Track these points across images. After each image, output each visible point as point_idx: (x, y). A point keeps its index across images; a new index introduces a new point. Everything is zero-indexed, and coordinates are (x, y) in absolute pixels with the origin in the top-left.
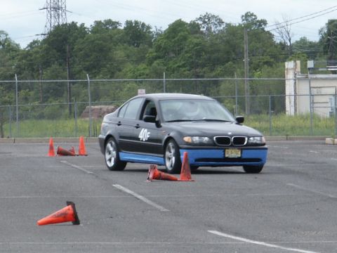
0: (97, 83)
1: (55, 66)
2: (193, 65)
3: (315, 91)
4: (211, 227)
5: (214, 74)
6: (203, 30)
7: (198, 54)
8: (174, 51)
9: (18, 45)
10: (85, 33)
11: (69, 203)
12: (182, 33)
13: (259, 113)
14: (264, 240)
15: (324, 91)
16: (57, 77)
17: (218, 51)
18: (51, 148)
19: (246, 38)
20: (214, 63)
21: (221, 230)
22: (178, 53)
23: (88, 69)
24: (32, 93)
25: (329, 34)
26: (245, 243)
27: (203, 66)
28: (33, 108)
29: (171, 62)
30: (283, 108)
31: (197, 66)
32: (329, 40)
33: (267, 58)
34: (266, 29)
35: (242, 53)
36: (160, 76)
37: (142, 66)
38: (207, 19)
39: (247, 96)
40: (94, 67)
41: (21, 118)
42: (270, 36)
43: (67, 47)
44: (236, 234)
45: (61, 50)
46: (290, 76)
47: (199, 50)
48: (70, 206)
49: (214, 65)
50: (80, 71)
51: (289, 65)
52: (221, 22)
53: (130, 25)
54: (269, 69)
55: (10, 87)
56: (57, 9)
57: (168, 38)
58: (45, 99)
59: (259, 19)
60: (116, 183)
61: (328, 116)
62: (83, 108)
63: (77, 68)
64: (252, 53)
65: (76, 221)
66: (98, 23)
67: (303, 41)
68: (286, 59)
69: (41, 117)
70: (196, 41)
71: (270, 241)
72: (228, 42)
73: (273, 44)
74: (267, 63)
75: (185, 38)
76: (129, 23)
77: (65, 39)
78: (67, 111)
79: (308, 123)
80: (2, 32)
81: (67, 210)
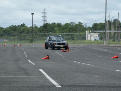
0: (52, 34)
1: (44, 31)
3: (91, 36)
4: (73, 60)
5: (73, 33)
6: (71, 25)
7: (70, 29)
8: (66, 28)
9: (38, 27)
10: (50, 25)
11: (48, 55)
12: (67, 25)
13: (81, 40)
14: (83, 63)
15: (93, 36)
16: (45, 33)
17: (74, 28)
19: (79, 26)
21: (75, 61)
23: (50, 31)
24: (40, 35)
27: (71, 31)
28: (40, 38)
29: (65, 30)
30: (85, 39)
31: (70, 31)
32: (94, 27)
33: (83, 30)
34: (83, 25)
35: (78, 29)
36: (63, 33)
37: (60, 31)
38: (72, 23)
39: (79, 37)
40: (51, 31)
41: (38, 40)
43: (47, 28)
44: (78, 62)
45: (45, 28)
46: (87, 33)
47: (71, 28)
48: (48, 56)
49: (73, 31)
50: (49, 32)
51: (87, 31)
52: (74, 23)
55: (37, 34)
56: (45, 20)
57: (65, 26)
58: (43, 37)
59: (81, 23)
60: (56, 52)
61: (93, 40)
64: (80, 29)
65: (49, 58)
66: (52, 23)
67: (89, 27)
68: (86, 30)
69: (42, 40)
73: (84, 27)
74: (82, 31)
75: (68, 26)
76: (58, 23)
77: (46, 26)
79: (90, 42)
80: (35, 25)
81: (47, 57)
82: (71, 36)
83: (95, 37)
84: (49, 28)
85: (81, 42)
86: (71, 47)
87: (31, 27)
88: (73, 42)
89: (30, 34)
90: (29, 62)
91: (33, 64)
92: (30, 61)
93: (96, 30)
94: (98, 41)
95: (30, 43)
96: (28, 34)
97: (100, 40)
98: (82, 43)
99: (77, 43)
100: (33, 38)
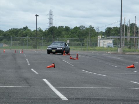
0: (59, 39)
1: (50, 35)
2: (79, 36)
3: (104, 42)
4: (83, 69)
5: (83, 38)
6: (81, 29)
9: (43, 31)
10: (57, 29)
11: (53, 63)
13: (92, 46)
15: (106, 42)
16: (50, 37)
17: (84, 33)
19: (90, 31)
20: (83, 35)
21: (84, 70)
22: (76, 33)
23: (57, 36)
24: (45, 40)
25: (107, 30)
27: (81, 36)
28: (45, 44)
29: (74, 35)
30: (97, 45)
31: (80, 36)
32: (107, 32)
33: (94, 35)
34: (94, 29)
35: (89, 34)
36: (72, 38)
37: (68, 36)
38: (82, 26)
39: (90, 43)
40: (58, 36)
41: (43, 45)
43: (53, 32)
44: (88, 71)
45: (51, 32)
46: (99, 39)
47: (80, 33)
50: (55, 36)
51: (99, 36)
52: (85, 27)
53: (66, 27)
54: (94, 37)
55: (41, 39)
56: (51, 23)
57: (74, 30)
58: (48, 42)
59: (93, 27)
61: (106, 47)
63: (55, 35)
64: (91, 34)
65: (55, 67)
66: (59, 27)
67: (102, 32)
70: (79, 31)
71: (95, 73)
72: (86, 31)
73: (95, 32)
74: (94, 36)
75: (77, 30)
77: (52, 30)
79: (102, 49)
80: (39, 28)
81: (53, 65)
82: (81, 42)
83: (108, 43)
84: (55, 32)
85: (92, 48)
86: (80, 55)
87: (34, 31)
88: (83, 49)
89: (34, 38)
91: (37, 73)
92: (32, 69)
93: (109, 35)
94: (111, 48)
95: (33, 48)
96: (31, 38)
97: (114, 47)
99: (87, 50)
100: (36, 43)
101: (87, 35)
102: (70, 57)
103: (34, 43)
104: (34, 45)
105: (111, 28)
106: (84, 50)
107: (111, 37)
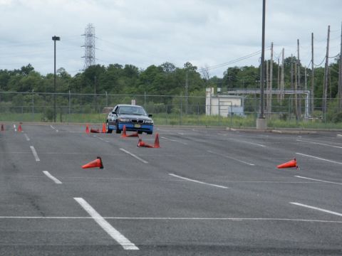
0: (109, 96)
2: (158, 89)
3: (221, 104)
4: (171, 172)
5: (169, 93)
6: (165, 70)
7: (162, 83)
8: (149, 81)
9: (70, 75)
10: (104, 71)
11: (98, 158)
12: (153, 72)
13: (192, 113)
14: (198, 180)
15: (225, 104)
16: (89, 92)
17: (171, 81)
18: (87, 129)
19: (187, 76)
20: (169, 87)
21: (175, 173)
22: (151, 82)
23: (106, 89)
24: (76, 100)
25: (228, 75)
26: (188, 181)
27: (164, 89)
28: (77, 108)
29: (148, 87)
30: (204, 112)
31: (161, 89)
32: (228, 78)
33: (197, 86)
34: (197, 71)
35: (185, 83)
36: (142, 93)
37: (133, 88)
38: (166, 65)
39: (186, 105)
40: (109, 88)
41: (71, 112)
42: (199, 75)
43: (95, 78)
44: (184, 176)
45: (92, 78)
46: (208, 95)
47: (163, 81)
49: (170, 89)
50: (101, 90)
51: (208, 90)
52: (174, 67)
54: (198, 92)
55: (66, 97)
56: (90, 57)
57: (147, 74)
58: (83, 103)
59: (193, 65)
60: (121, 147)
61: (226, 116)
62: (102, 108)
63: (100, 88)
64: (189, 83)
65: (101, 167)
66: (111, 65)
67: (215, 78)
68: (207, 86)
69: (80, 112)
70: (161, 76)
71: (201, 180)
72: (177, 77)
73: (200, 79)
74: (196, 88)
75: (155, 75)
76: (127, 66)
77: (94, 74)
78: (94, 110)
79: (217, 120)
80: (62, 68)
81: (97, 160)
82: (166, 103)
83: (231, 106)
84: (102, 78)
85: (190, 119)
86: (163, 135)
87: (49, 76)
88: (169, 120)
89: (47, 95)
90: (44, 174)
91: (58, 182)
92: (46, 173)
93: (234, 87)
94: (239, 118)
95: (46, 119)
96: (40, 95)
97: (245, 116)
98: (196, 122)
99: (180, 123)
100: (55, 108)
101: (180, 86)
102: (140, 140)
103: (50, 107)
104: (49, 111)
105: (239, 70)
106: (173, 123)
107: (239, 92)
